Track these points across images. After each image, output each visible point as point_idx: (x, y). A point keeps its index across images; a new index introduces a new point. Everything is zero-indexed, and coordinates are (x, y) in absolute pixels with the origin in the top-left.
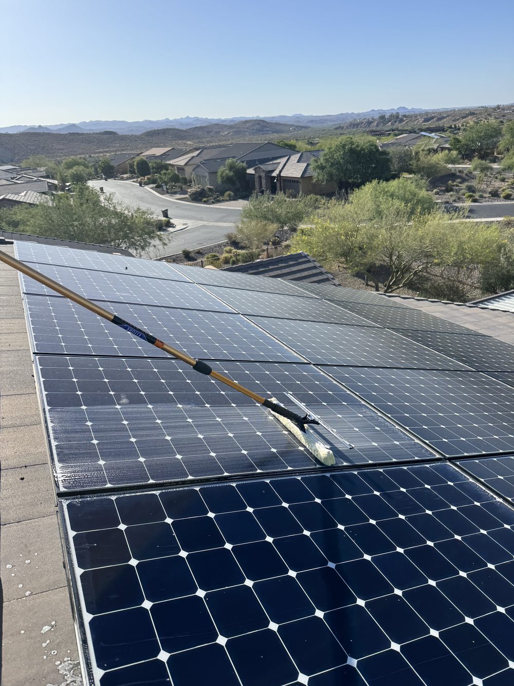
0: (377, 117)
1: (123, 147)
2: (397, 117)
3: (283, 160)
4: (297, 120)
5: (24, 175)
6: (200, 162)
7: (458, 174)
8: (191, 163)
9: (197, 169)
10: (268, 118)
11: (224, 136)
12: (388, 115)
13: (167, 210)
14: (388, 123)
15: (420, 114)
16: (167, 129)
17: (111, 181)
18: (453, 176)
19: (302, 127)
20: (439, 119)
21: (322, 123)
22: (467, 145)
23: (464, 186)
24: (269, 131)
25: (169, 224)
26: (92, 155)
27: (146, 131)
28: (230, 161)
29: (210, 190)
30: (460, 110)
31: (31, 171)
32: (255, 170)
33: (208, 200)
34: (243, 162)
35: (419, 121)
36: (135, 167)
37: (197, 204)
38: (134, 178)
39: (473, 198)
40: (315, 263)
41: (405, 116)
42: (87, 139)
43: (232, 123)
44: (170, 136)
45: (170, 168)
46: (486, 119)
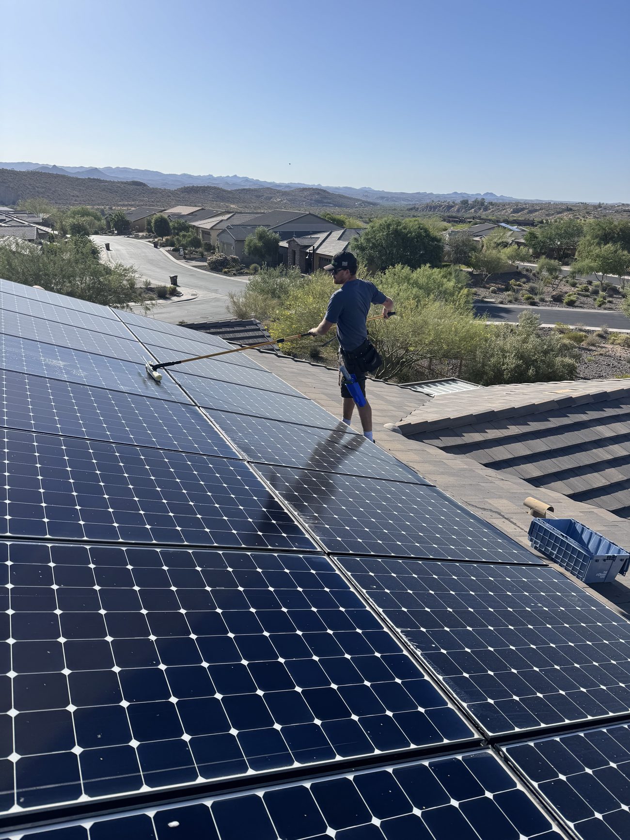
0: (458, 201)
1: (153, 202)
2: (482, 204)
3: (322, 236)
4: (366, 194)
5: (15, 219)
6: (227, 227)
7: (525, 273)
8: (218, 227)
9: (223, 235)
10: (330, 188)
11: (276, 203)
12: (473, 200)
13: (176, 276)
14: (471, 209)
15: (509, 204)
16: (208, 187)
17: (121, 238)
18: (517, 274)
19: (370, 203)
20: (531, 212)
21: (395, 201)
22: (544, 242)
23: (527, 286)
24: (330, 203)
25: (174, 293)
26: (114, 208)
27: (183, 187)
28: (261, 229)
29: (234, 260)
30: (556, 204)
31: (26, 215)
32: (288, 242)
33: (229, 272)
34: (276, 232)
35: (507, 212)
36: (152, 225)
37: (215, 274)
38: (151, 237)
39: (531, 300)
40: (264, 332)
41: (491, 204)
42: (109, 187)
43: (287, 189)
44: (211, 196)
45: (191, 229)
46: (584, 217)
